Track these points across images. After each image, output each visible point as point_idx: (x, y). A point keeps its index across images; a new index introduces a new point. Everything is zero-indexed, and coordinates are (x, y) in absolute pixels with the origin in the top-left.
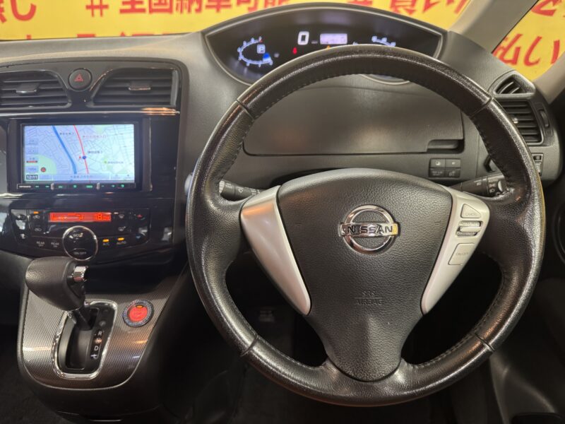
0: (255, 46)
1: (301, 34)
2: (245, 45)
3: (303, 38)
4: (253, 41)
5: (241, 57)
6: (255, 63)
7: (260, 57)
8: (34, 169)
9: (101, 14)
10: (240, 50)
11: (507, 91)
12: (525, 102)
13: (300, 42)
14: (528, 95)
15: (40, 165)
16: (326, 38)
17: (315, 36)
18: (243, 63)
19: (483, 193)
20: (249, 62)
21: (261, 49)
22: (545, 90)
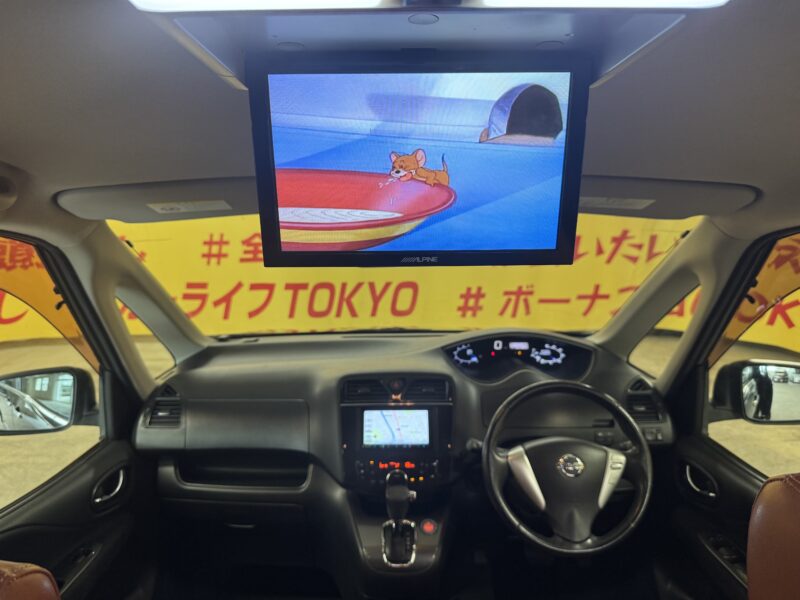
0: (465, 350)
1: (496, 343)
2: (459, 349)
3: (498, 345)
4: (464, 347)
5: (456, 357)
6: (466, 361)
7: (469, 357)
8: (369, 436)
9: (219, 263)
10: (455, 353)
11: (637, 389)
12: (647, 397)
13: (496, 347)
14: (648, 392)
15: (372, 434)
16: (514, 345)
17: (506, 344)
18: (458, 362)
19: (622, 450)
20: (462, 361)
21: (469, 352)
22: (660, 388)
